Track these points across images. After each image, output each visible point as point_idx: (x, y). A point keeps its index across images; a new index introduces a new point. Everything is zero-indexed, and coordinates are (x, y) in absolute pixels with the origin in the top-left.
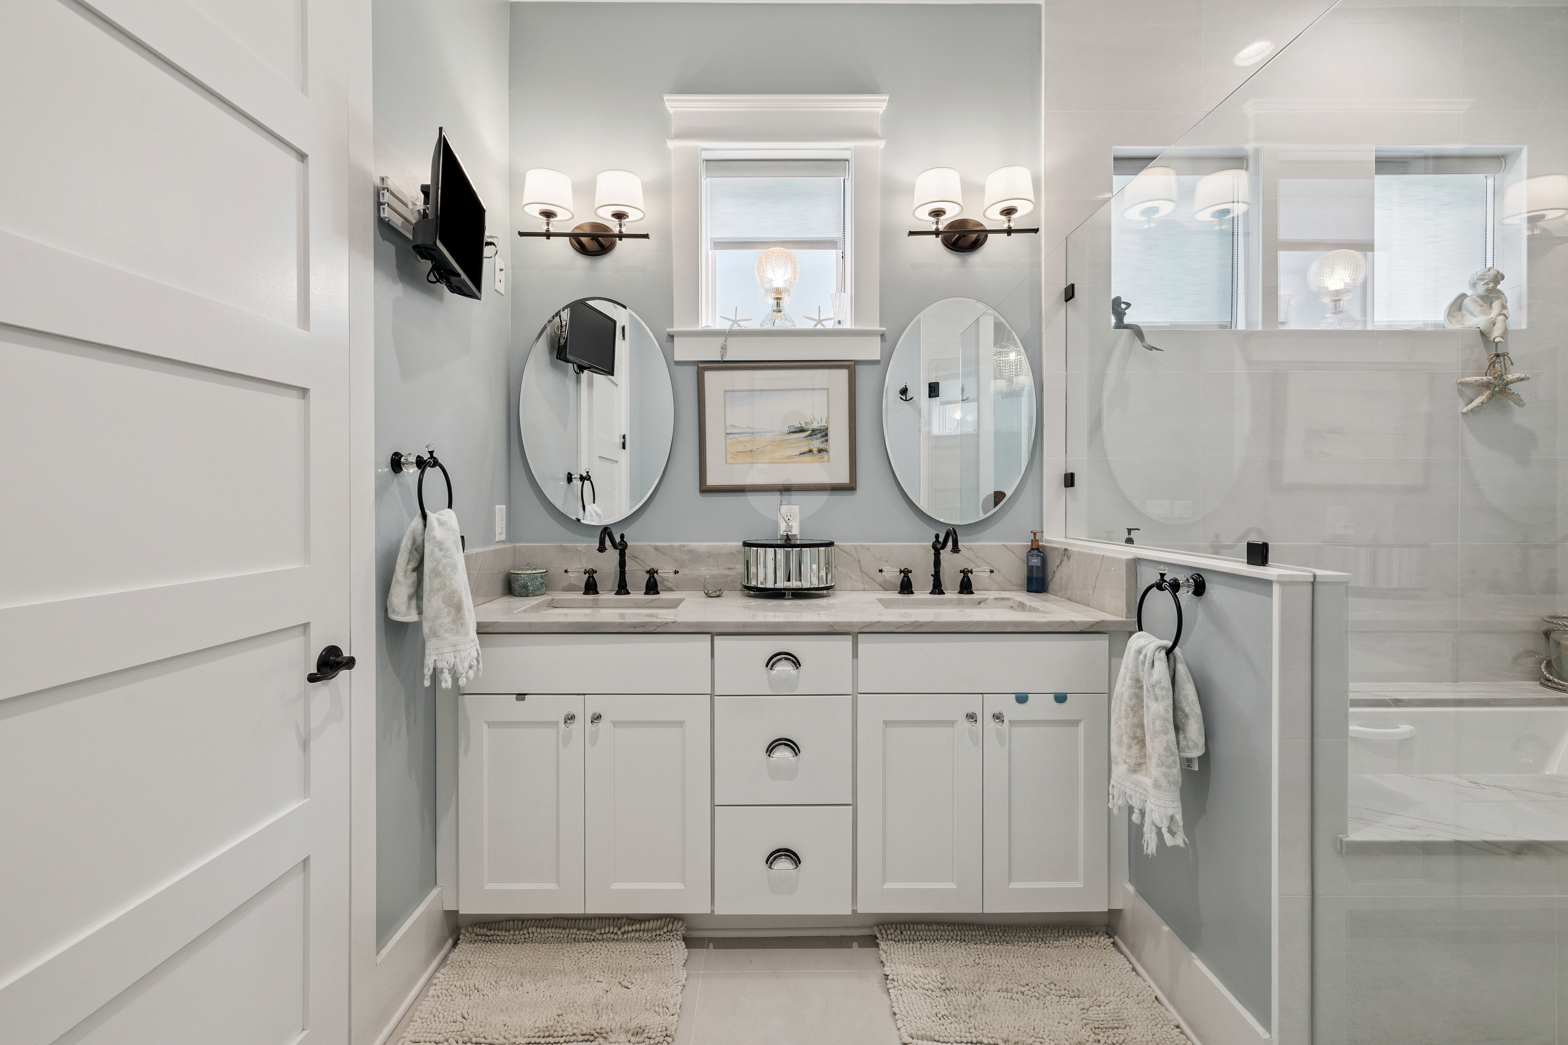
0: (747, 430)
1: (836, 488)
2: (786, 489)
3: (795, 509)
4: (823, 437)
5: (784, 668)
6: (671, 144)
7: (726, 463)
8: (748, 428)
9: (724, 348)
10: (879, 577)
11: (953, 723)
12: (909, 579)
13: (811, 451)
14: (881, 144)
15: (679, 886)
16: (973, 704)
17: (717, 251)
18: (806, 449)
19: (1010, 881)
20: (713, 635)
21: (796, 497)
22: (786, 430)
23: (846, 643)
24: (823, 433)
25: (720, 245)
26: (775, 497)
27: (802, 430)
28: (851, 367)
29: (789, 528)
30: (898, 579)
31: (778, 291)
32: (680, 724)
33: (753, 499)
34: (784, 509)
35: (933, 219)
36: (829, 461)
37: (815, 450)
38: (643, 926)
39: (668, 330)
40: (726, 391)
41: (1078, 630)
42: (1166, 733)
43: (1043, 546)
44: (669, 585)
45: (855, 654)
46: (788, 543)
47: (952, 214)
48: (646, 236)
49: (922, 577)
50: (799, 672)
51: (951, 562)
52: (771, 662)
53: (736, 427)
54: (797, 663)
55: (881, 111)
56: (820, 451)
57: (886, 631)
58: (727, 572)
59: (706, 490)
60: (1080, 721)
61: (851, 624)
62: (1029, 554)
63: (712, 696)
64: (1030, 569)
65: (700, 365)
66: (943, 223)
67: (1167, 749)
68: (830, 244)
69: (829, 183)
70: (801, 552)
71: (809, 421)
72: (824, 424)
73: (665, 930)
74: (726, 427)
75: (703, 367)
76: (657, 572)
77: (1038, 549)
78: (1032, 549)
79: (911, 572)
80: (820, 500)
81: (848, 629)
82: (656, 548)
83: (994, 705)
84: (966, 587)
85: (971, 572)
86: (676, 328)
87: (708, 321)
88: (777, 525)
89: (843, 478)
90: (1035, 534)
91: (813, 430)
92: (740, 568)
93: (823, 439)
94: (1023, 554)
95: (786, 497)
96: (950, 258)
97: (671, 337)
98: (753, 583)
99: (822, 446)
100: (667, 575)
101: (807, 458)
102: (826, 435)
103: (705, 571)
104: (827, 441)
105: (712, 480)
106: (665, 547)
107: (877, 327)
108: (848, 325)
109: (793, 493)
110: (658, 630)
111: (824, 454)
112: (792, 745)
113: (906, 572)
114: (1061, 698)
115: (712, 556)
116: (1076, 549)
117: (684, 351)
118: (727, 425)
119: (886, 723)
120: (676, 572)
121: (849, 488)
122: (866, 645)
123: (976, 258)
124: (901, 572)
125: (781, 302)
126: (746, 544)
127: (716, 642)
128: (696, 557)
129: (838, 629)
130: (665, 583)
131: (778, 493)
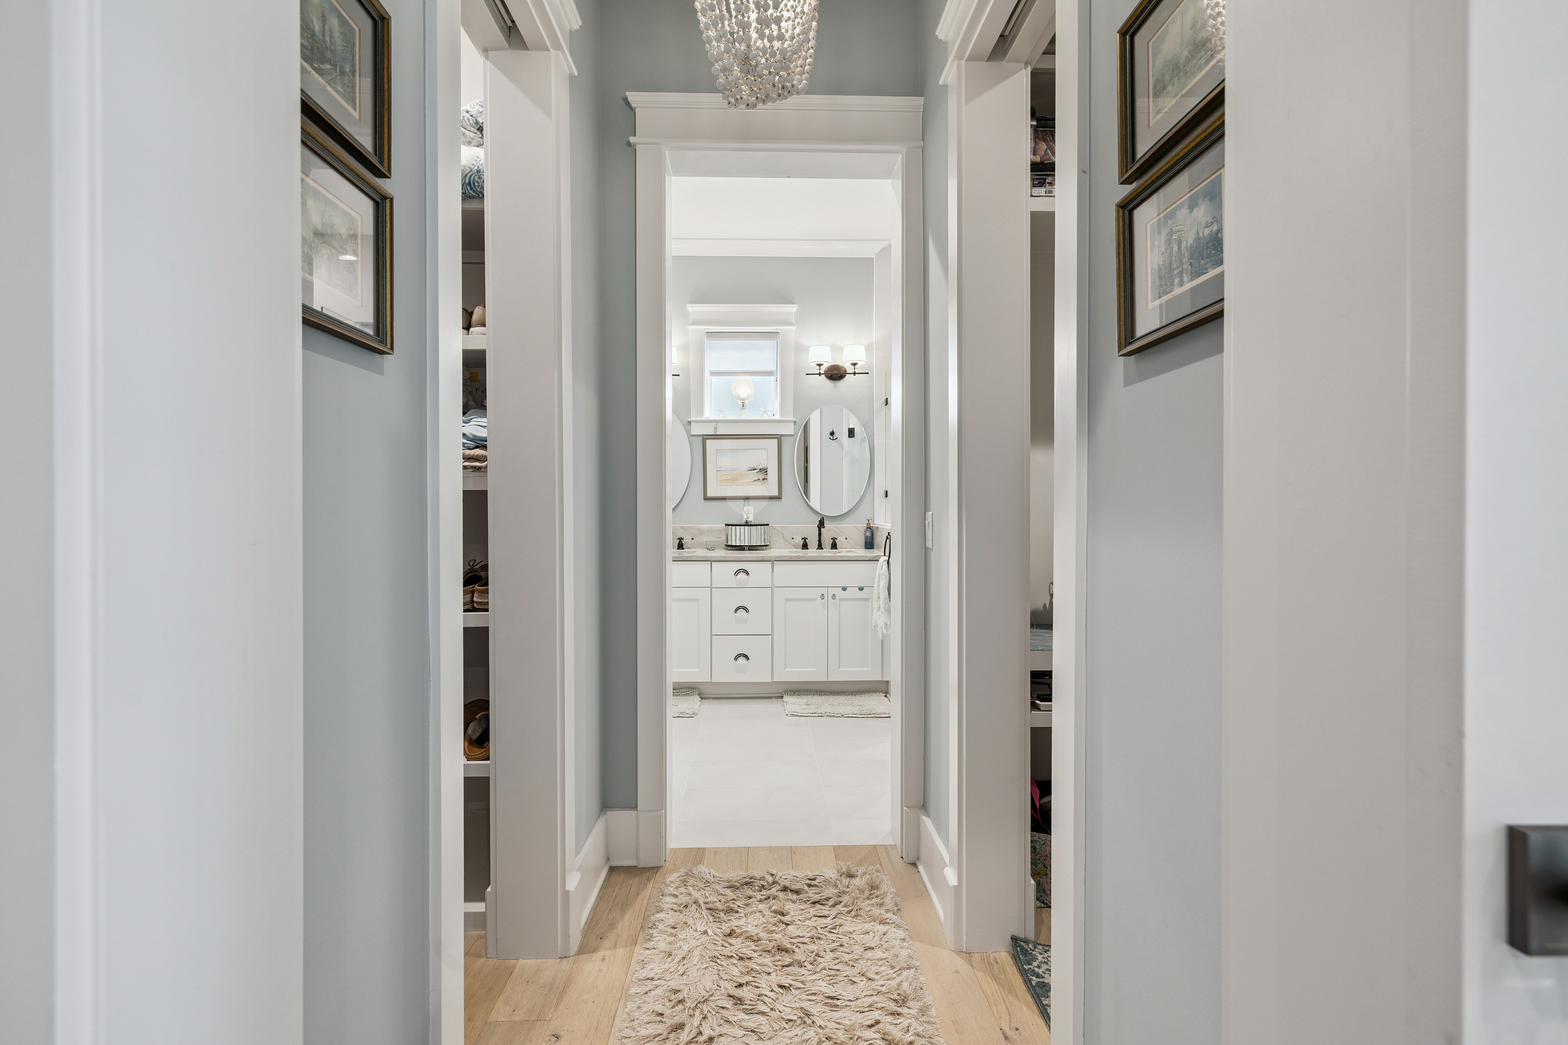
0: (728, 469)
1: (771, 498)
2: (747, 498)
3: (751, 508)
4: (765, 472)
5: (742, 575)
6: (690, 327)
7: (717, 485)
8: (728, 468)
9: (716, 429)
10: (793, 542)
11: (815, 600)
12: (806, 543)
13: (759, 479)
14: (794, 328)
15: (698, 670)
16: (824, 591)
17: (712, 377)
18: (757, 479)
19: (839, 668)
20: (712, 561)
21: (751, 502)
22: (747, 469)
23: (769, 565)
24: (764, 471)
25: (713, 373)
26: (742, 502)
27: (755, 469)
28: (779, 438)
29: (748, 517)
30: (801, 542)
31: (743, 399)
32: (698, 600)
33: (730, 503)
34: (745, 508)
35: (818, 367)
36: (768, 484)
37: (761, 479)
38: (680, 690)
39: (688, 419)
40: (717, 450)
41: (868, 559)
42: (884, 592)
43: (873, 527)
44: (689, 546)
45: (773, 570)
46: (747, 524)
47: (826, 365)
48: (679, 375)
49: (813, 541)
50: (748, 578)
51: (828, 534)
52: (737, 573)
53: (721, 467)
54: (748, 574)
55: (794, 311)
56: (763, 479)
57: (786, 560)
58: (717, 539)
59: (706, 499)
60: (870, 598)
61: (771, 557)
62: (866, 531)
63: (711, 588)
64: (866, 537)
65: (704, 437)
66: (823, 370)
67: (885, 598)
68: (770, 373)
69: (770, 343)
70: (751, 529)
71: (758, 464)
72: (765, 466)
73: (690, 691)
74: (717, 467)
75: (705, 438)
76: (683, 539)
77: (870, 528)
78: (867, 528)
79: (807, 539)
80: (764, 503)
81: (770, 559)
82: (682, 528)
83: (832, 591)
84: (834, 546)
85: (836, 539)
86: (692, 419)
87: (709, 413)
88: (742, 516)
89: (775, 493)
90: (868, 521)
91: (760, 469)
92: (724, 538)
93: (765, 474)
94: (863, 530)
95: (747, 502)
96: (829, 383)
97: (690, 423)
98: (730, 543)
99: (764, 477)
100: (688, 540)
101: (757, 483)
102: (767, 472)
103: (706, 539)
104: (767, 474)
105: (710, 494)
106: (686, 527)
107: (792, 419)
108: (777, 417)
109: (750, 500)
110: (688, 559)
111: (765, 481)
112: (745, 609)
113: (805, 539)
114: (861, 589)
115: (710, 531)
116: (883, 527)
117: (696, 430)
118: (718, 467)
119: (786, 600)
120: (692, 539)
121: (778, 498)
122: (777, 566)
123: (841, 383)
124: (802, 539)
125: (745, 404)
126: (727, 525)
127: (712, 565)
128: (701, 532)
129: (765, 559)
130: (687, 545)
131: (743, 500)
